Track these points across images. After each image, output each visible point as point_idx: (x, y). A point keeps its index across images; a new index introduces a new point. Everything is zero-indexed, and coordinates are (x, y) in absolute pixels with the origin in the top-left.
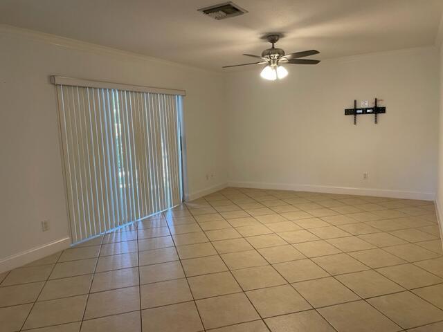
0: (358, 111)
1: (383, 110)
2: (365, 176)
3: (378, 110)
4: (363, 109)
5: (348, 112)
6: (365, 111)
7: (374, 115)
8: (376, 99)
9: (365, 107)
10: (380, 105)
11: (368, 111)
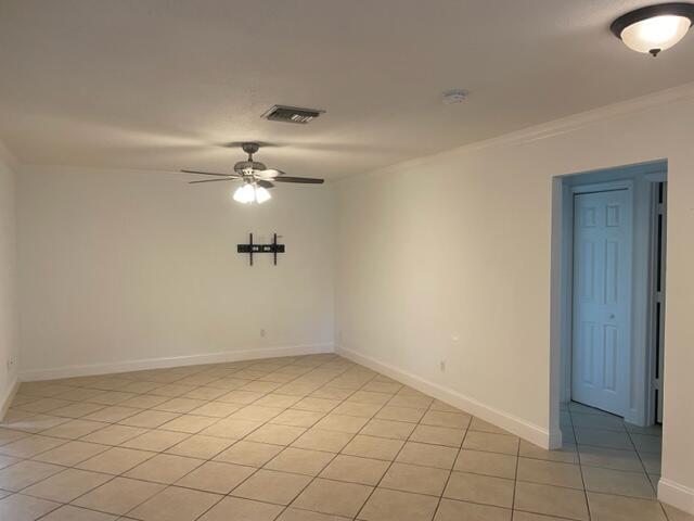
0: (254, 249)
1: (281, 249)
2: (263, 333)
3: (277, 248)
4: (259, 246)
5: (242, 249)
6: (261, 249)
7: (272, 254)
8: (275, 235)
9: (261, 244)
10: (279, 242)
11: (266, 249)
